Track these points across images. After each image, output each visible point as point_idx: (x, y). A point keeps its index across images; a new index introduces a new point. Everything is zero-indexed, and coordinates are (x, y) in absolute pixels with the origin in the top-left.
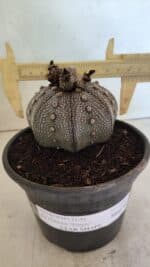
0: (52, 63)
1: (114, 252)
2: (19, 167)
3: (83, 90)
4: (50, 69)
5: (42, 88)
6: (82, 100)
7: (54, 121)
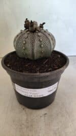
0: (27, 19)
1: (46, 114)
2: (8, 65)
3: (39, 32)
4: (25, 22)
5: (21, 30)
6: (38, 36)
7: (25, 44)
